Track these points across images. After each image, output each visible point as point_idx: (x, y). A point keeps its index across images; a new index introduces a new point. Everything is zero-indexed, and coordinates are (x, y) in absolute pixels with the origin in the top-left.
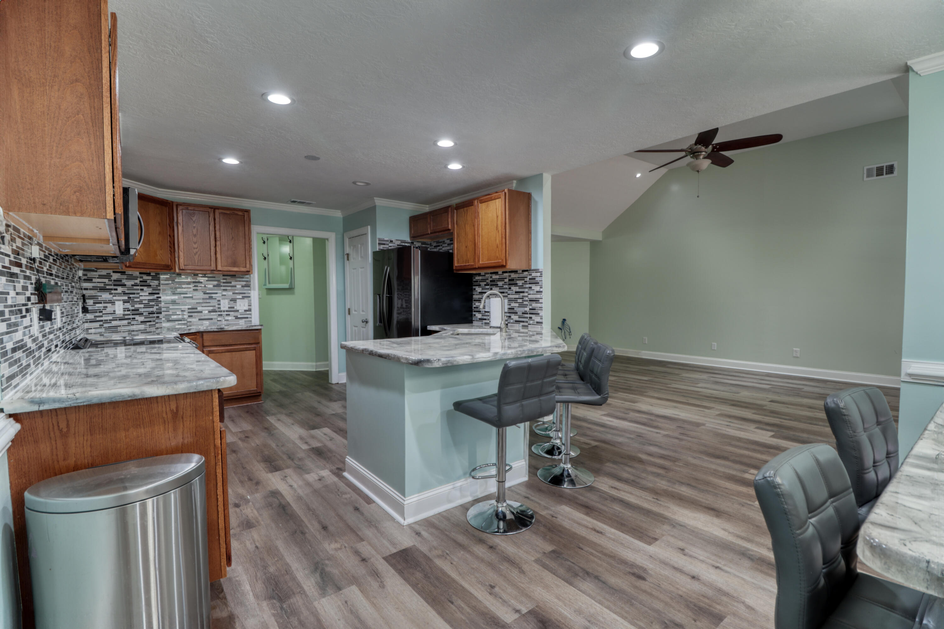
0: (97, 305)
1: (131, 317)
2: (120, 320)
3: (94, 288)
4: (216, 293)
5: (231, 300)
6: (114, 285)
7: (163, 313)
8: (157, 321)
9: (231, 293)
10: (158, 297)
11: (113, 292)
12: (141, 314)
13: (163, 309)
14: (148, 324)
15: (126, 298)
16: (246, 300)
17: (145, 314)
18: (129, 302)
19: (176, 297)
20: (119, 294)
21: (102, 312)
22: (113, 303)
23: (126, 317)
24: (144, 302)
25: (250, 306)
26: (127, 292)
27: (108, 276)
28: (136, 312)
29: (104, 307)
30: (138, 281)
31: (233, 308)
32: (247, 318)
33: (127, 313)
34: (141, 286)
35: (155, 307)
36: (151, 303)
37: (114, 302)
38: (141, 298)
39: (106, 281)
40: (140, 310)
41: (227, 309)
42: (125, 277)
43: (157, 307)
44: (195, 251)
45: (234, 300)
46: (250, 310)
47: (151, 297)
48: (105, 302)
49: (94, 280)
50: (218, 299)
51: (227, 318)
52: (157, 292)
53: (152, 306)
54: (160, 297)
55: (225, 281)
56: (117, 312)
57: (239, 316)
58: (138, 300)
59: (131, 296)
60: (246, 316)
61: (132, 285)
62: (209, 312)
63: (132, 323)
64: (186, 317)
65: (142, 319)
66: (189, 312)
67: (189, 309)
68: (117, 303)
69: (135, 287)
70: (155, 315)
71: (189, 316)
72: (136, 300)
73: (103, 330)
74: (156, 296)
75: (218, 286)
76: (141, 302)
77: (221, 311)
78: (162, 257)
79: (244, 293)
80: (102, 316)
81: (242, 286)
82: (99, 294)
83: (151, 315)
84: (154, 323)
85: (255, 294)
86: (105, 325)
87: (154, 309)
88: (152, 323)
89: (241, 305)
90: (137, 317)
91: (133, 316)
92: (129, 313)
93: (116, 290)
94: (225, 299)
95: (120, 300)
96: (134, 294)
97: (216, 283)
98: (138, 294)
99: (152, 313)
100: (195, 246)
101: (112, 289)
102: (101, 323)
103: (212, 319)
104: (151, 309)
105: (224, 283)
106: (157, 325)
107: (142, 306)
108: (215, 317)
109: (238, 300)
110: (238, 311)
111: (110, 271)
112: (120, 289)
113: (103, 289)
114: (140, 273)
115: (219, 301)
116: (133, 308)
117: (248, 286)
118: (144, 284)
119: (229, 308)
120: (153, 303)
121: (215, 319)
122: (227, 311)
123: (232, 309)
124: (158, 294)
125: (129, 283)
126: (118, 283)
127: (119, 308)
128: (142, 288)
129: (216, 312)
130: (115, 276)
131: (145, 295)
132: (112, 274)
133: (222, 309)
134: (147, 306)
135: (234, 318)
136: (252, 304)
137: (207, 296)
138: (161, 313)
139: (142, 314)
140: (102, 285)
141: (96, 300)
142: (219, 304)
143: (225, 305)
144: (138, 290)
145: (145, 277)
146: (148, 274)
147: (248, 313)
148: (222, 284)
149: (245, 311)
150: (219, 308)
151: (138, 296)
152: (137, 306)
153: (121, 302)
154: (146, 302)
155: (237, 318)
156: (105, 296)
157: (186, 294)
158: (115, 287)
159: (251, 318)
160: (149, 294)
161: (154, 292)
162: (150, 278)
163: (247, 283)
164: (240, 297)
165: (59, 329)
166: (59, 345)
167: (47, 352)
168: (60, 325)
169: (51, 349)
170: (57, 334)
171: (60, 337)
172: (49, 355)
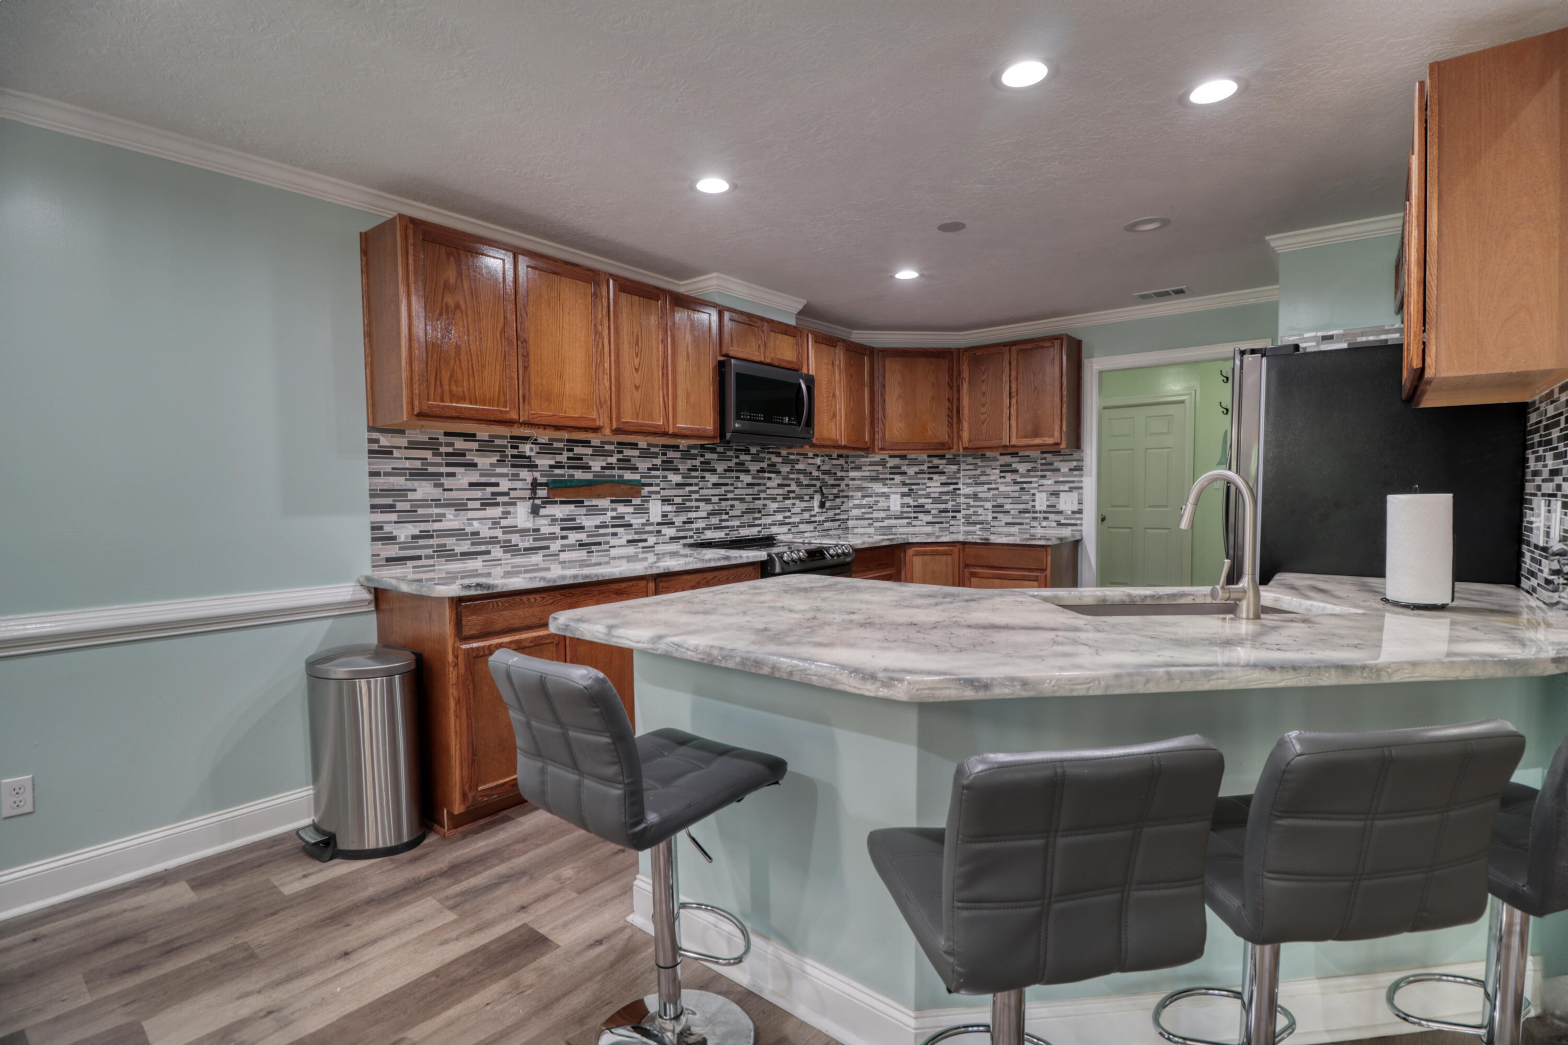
0: (867, 499)
1: (912, 515)
2: (895, 518)
3: (863, 478)
4: (1031, 482)
5: (1051, 494)
6: (890, 474)
7: (963, 512)
8: (952, 522)
9: (1049, 482)
10: (955, 489)
11: (888, 482)
12: (928, 512)
13: (963, 506)
14: (937, 526)
15: (906, 490)
16: (1075, 495)
17: (933, 512)
18: (910, 496)
19: (978, 489)
20: (897, 485)
21: (872, 507)
22: (887, 496)
23: (905, 515)
24: (932, 495)
25: (1080, 503)
26: (907, 482)
27: (883, 463)
28: (920, 508)
29: (875, 501)
30: (925, 468)
31: (1054, 506)
32: (1076, 525)
33: (906, 509)
34: (929, 473)
35: (950, 503)
36: (944, 498)
37: (889, 496)
38: (928, 490)
39: (880, 468)
40: (926, 507)
41: (1044, 508)
42: (907, 462)
43: (954, 503)
44: (982, 417)
45: (1056, 494)
46: (1080, 512)
47: (945, 489)
48: (878, 495)
49: (864, 468)
50: (1032, 491)
51: (1044, 524)
52: (954, 481)
53: (946, 502)
54: (959, 489)
55: (1044, 461)
56: (892, 508)
57: (1063, 521)
58: (924, 492)
59: (913, 487)
60: (1073, 522)
61: (916, 473)
62: (1020, 512)
63: (914, 523)
64: (990, 518)
65: (929, 518)
66: (993, 512)
67: (993, 506)
68: (892, 496)
69: (919, 476)
70: (951, 514)
71: (994, 518)
72: (920, 492)
73: (871, 530)
74: (952, 487)
75: (1034, 469)
76: (928, 496)
77: (1036, 512)
78: (939, 431)
79: (1073, 482)
80: (872, 513)
81: (1071, 470)
82: (870, 485)
83: (943, 514)
84: (947, 525)
85: (1089, 483)
86: (876, 524)
87: (949, 505)
88: (944, 525)
89: (1067, 503)
90: (921, 516)
91: (915, 515)
92: (909, 509)
93: (893, 479)
94: (1042, 491)
95: (897, 493)
96: (918, 484)
97: (1029, 466)
98: (925, 484)
99: (946, 511)
100: (983, 410)
101: (886, 479)
102: (871, 521)
103: (1022, 524)
104: (943, 506)
105: (1042, 464)
106: (952, 529)
107: (930, 501)
108: (1028, 521)
109: (1062, 494)
110: (1061, 512)
111: (884, 455)
112: (898, 478)
113: (875, 479)
114: (929, 456)
115: (1034, 494)
116: (916, 504)
117: (1079, 469)
118: (935, 470)
119: (1048, 506)
120: (948, 497)
121: (1027, 524)
122: (1045, 512)
123: (1052, 509)
124: (957, 484)
125: (912, 471)
126: (896, 470)
127: (895, 503)
128: (930, 476)
129: (1029, 512)
130: (892, 462)
131: (935, 486)
132: (888, 459)
133: (1038, 508)
134: (937, 501)
135: (1054, 524)
136: (1084, 502)
137: (1017, 488)
138: (959, 512)
139: (930, 512)
140: (874, 474)
141: (865, 493)
142: (1034, 501)
143: (1041, 501)
144: (924, 479)
145: (936, 461)
146: (942, 457)
147: (1078, 516)
148: (1039, 466)
149: (1073, 512)
150: (1034, 506)
151: (924, 487)
152: (921, 501)
153: (899, 496)
154: (937, 495)
155: (1059, 524)
156: (878, 488)
157: (991, 483)
158: (891, 476)
159: (1081, 525)
160: (942, 484)
161: (949, 481)
162: (944, 461)
163: (1079, 464)
164: (1066, 487)
165: (658, 524)
166: (652, 540)
167: (582, 545)
168: (659, 520)
169: (607, 543)
170: (648, 528)
171: (663, 532)
172: (593, 548)
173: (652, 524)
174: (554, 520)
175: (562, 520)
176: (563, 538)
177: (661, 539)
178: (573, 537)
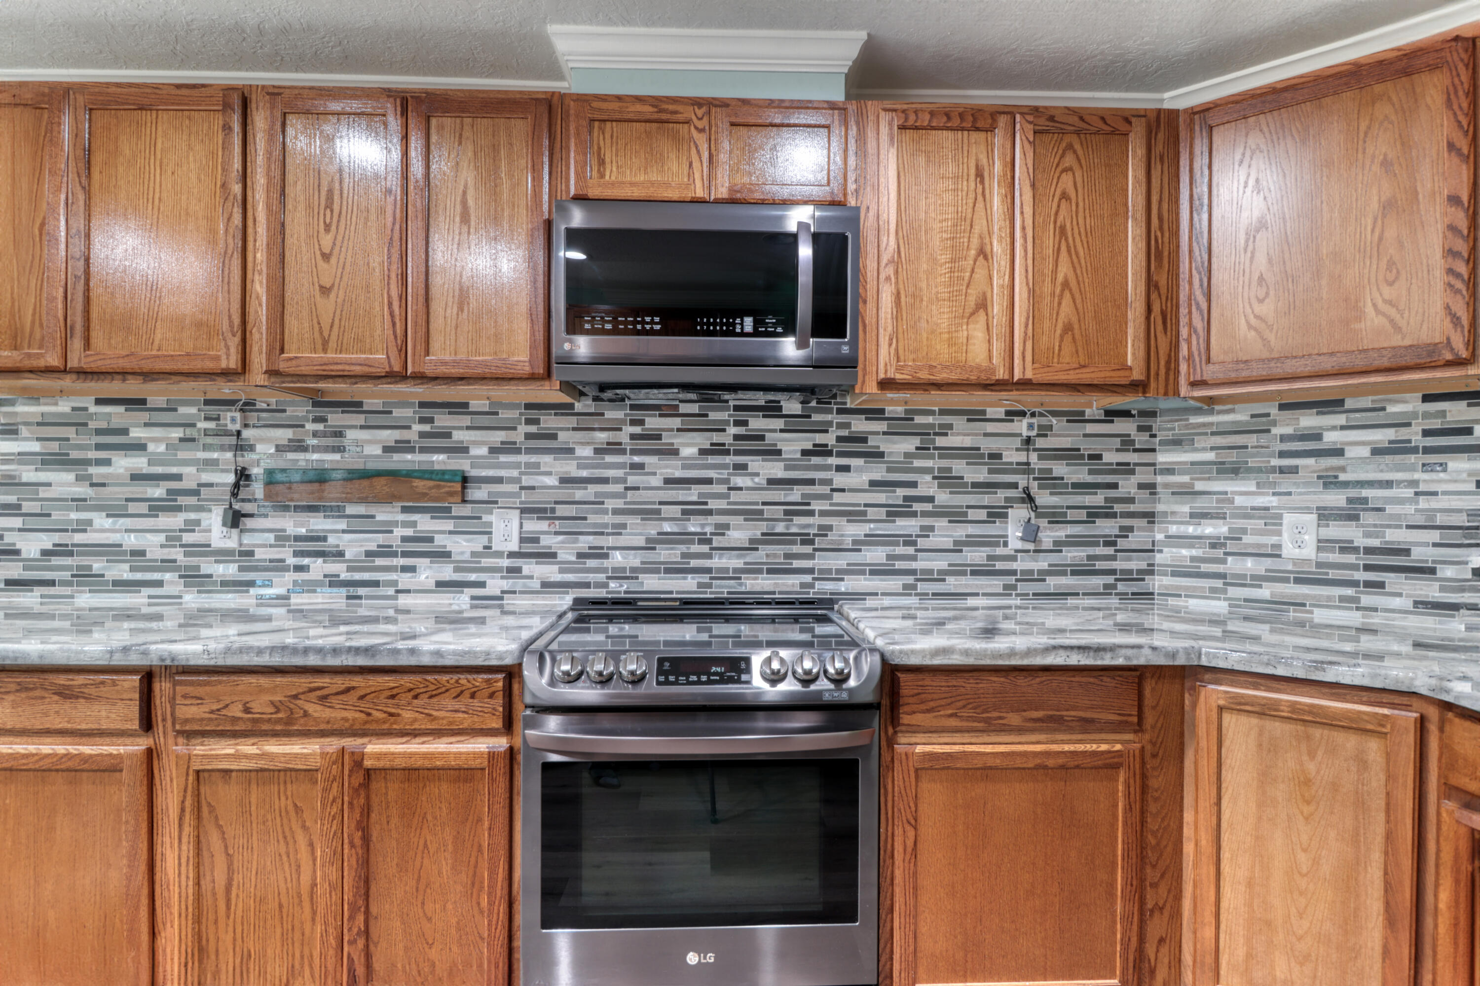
0: (1210, 523)
3: (1199, 469)
22: (1271, 518)
29: (1234, 531)
37: (1279, 517)
48: (1241, 514)
49: (1199, 443)
82: (1218, 486)
113: (1236, 471)
140: (1235, 457)
141: (1203, 508)
156: (1246, 494)
165: (512, 555)
166: (495, 585)
167: (334, 582)
168: (514, 546)
169: (394, 583)
170: (486, 562)
171: (526, 570)
172: (361, 591)
173: (499, 554)
174: (282, 538)
175: (298, 538)
176: (299, 568)
177: (519, 584)
178: (318, 568)
